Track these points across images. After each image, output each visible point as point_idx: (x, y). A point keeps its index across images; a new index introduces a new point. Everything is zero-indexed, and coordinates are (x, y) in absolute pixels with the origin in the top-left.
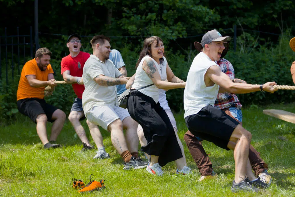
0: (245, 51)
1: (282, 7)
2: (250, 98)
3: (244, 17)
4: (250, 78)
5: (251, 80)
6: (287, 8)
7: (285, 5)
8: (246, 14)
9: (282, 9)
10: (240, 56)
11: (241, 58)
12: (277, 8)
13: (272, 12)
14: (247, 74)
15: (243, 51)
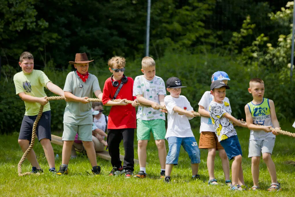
0: (9, 81)
1: (48, 39)
2: (13, 126)
3: (10, 48)
4: (13, 107)
5: (14, 108)
6: (54, 41)
7: (51, 38)
8: (11, 46)
9: (48, 42)
10: (4, 85)
11: (5, 87)
12: (43, 41)
13: (38, 44)
14: (10, 102)
15: (7, 81)
